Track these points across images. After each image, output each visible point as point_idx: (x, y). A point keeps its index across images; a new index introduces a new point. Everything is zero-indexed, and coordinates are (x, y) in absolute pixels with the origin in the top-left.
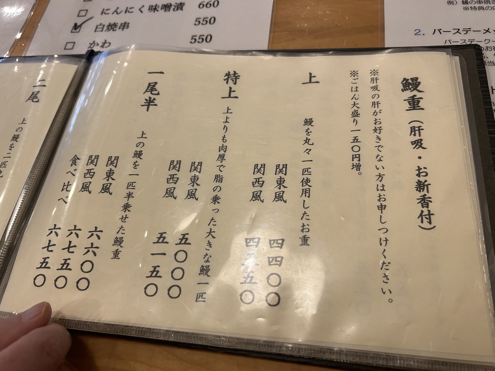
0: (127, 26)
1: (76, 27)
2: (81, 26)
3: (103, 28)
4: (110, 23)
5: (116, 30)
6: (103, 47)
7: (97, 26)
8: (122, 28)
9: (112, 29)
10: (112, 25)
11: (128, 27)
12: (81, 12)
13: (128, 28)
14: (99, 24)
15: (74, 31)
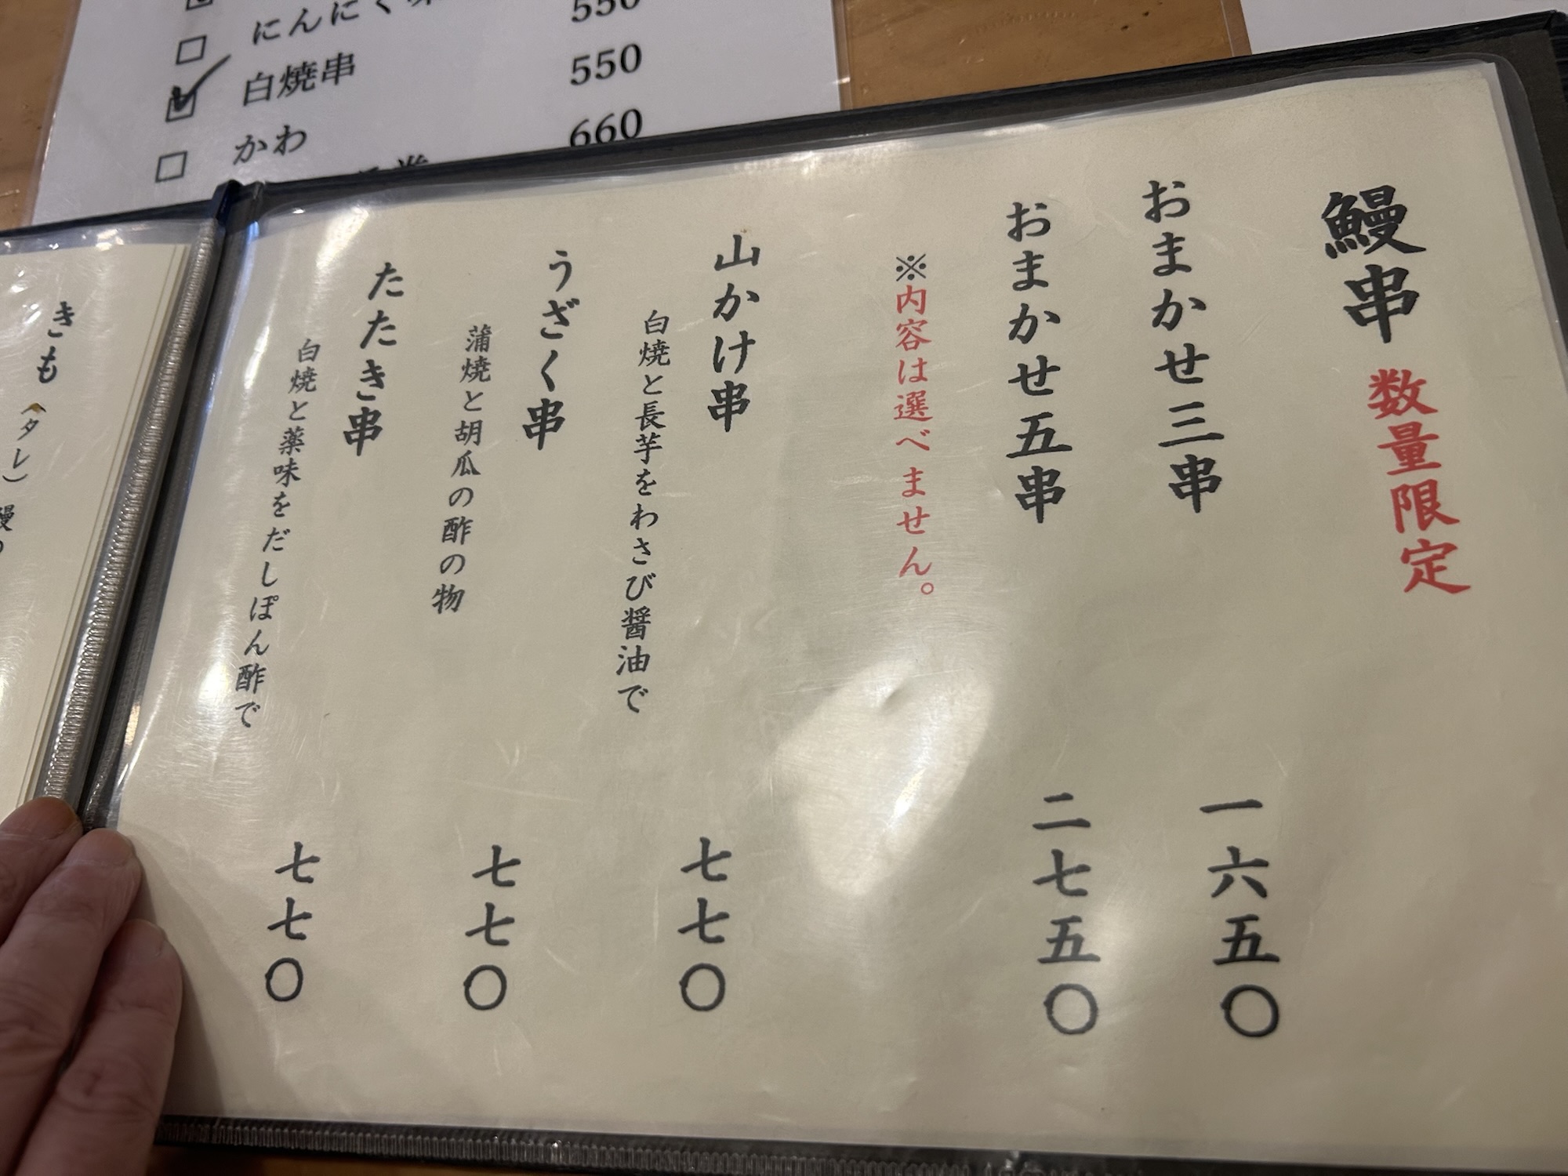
0: (348, 65)
1: (180, 100)
2: (193, 92)
3: (269, 88)
4: (289, 68)
5: (313, 87)
6: (283, 152)
7: (249, 83)
8: (334, 74)
9: (300, 86)
10: (298, 72)
11: (352, 68)
12: (184, 46)
13: (351, 73)
14: (253, 77)
15: (173, 114)
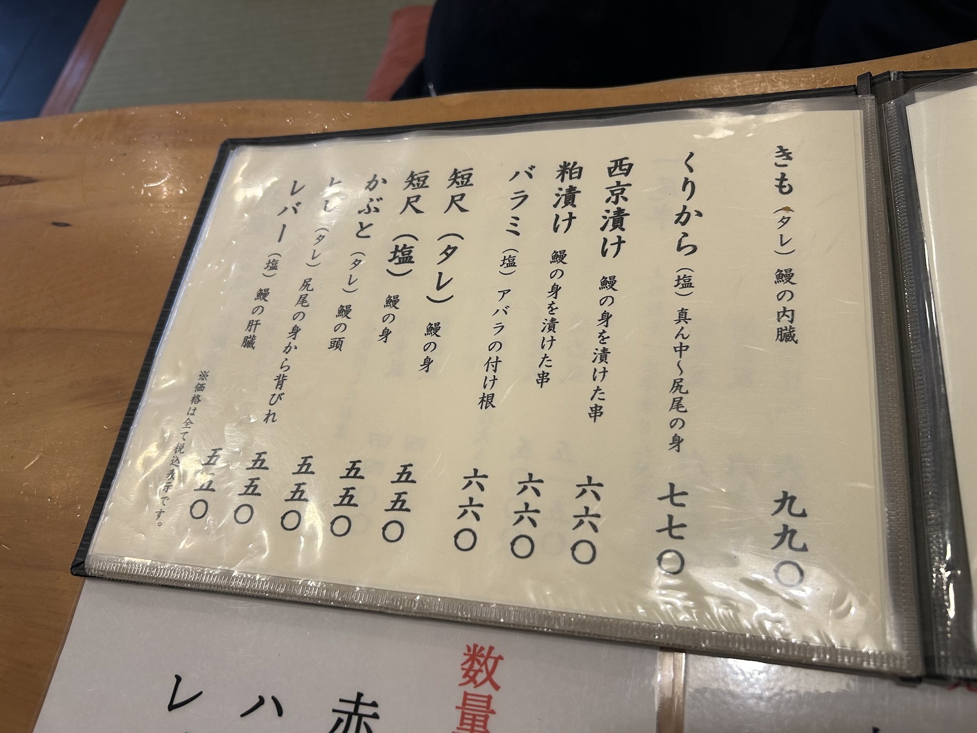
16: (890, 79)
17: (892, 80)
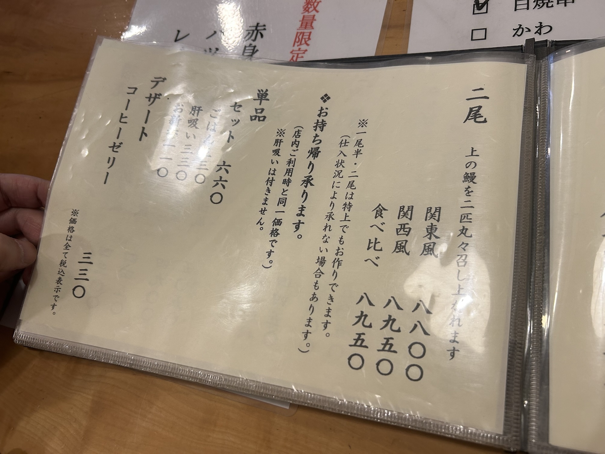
16: (547, 45)
17: (548, 46)
